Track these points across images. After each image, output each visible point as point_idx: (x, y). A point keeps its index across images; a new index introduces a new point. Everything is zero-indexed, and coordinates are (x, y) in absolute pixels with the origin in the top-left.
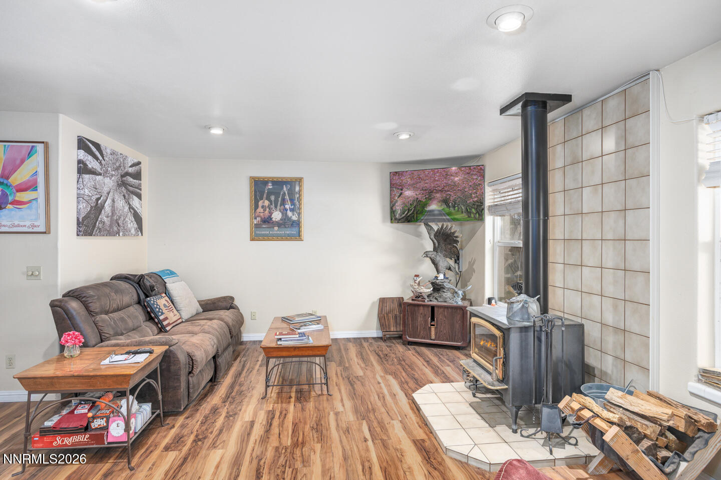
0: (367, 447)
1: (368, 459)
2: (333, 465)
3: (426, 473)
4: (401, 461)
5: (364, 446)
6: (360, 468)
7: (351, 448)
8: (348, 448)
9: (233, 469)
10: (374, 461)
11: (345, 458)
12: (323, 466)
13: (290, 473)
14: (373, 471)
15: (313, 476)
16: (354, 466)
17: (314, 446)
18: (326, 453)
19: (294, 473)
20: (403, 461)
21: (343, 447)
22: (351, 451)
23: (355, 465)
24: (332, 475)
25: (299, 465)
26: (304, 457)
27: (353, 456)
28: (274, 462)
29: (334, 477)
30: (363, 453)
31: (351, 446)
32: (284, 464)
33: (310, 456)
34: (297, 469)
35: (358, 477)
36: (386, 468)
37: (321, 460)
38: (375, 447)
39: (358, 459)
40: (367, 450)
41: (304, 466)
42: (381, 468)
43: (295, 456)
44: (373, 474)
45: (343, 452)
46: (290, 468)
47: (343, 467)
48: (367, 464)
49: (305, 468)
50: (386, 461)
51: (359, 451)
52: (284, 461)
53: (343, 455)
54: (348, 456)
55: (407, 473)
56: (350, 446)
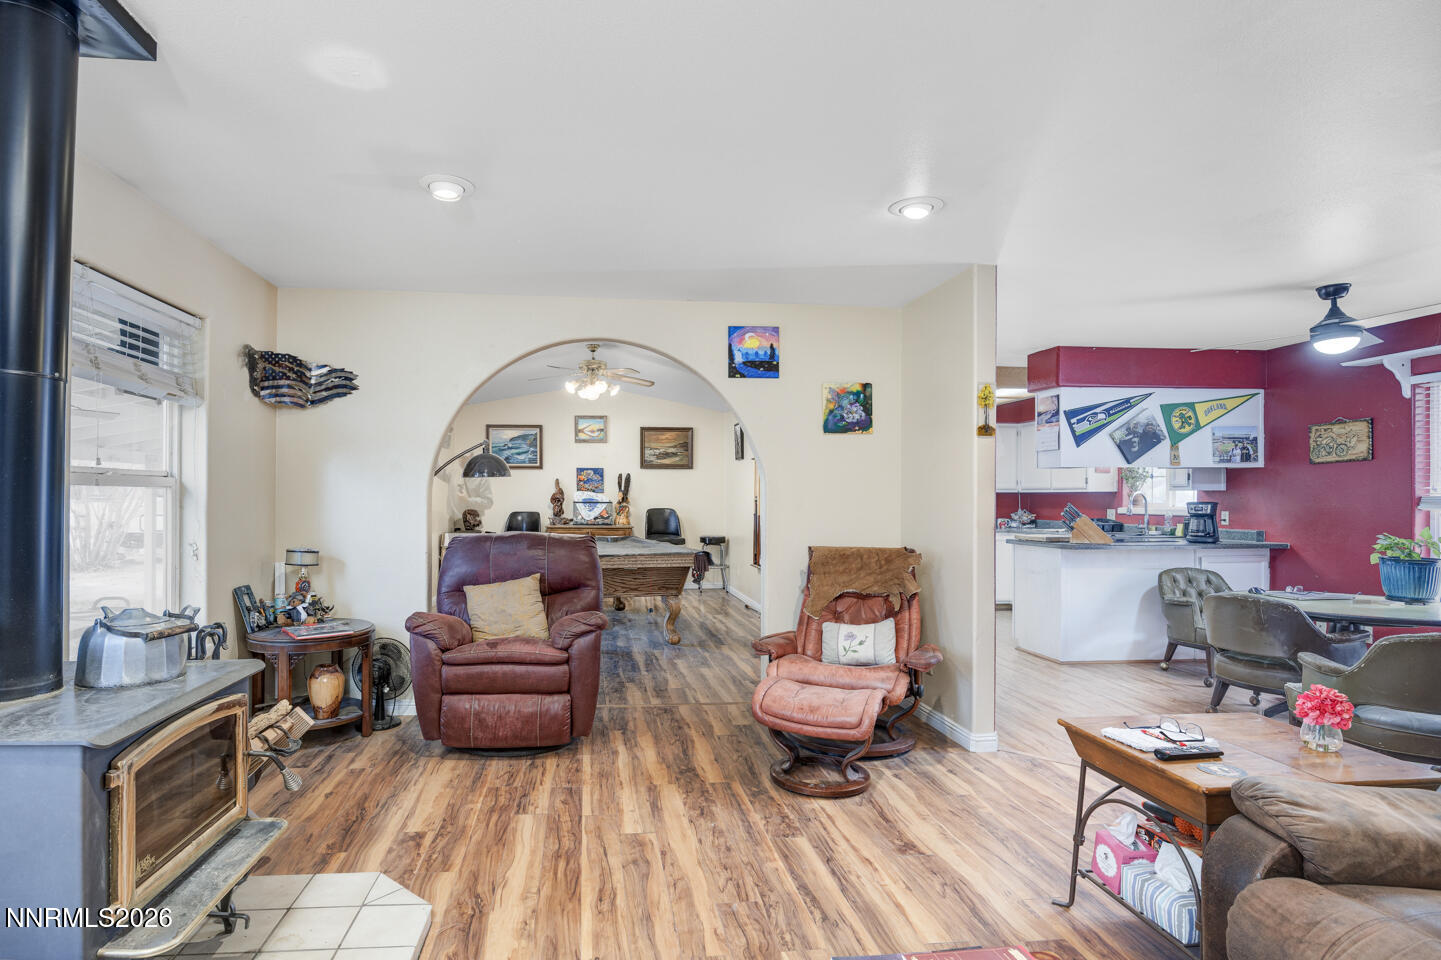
0: (596, 946)
1: (601, 915)
2: (672, 907)
3: (499, 892)
4: (534, 911)
5: (603, 947)
6: (620, 901)
7: (635, 942)
8: (641, 943)
9: (864, 902)
10: (590, 915)
11: (648, 918)
12: (691, 905)
13: (751, 894)
14: (596, 896)
15: (706, 889)
16: (631, 904)
17: (722, 949)
18: (691, 932)
19: (744, 896)
20: (529, 911)
21: (653, 945)
22: (634, 935)
23: (628, 904)
24: (672, 890)
25: (741, 908)
26: (736, 924)
27: (631, 925)
28: (794, 914)
29: (668, 887)
30: (609, 930)
31: (633, 946)
32: (771, 910)
33: (725, 926)
34: (741, 900)
35: (625, 887)
36: (570, 899)
37: (698, 916)
38: (578, 945)
39: (622, 916)
40: (597, 937)
41: (729, 906)
42: (580, 900)
43: (757, 926)
44: (597, 889)
45: (654, 935)
46: (756, 903)
47: (652, 903)
48: (605, 906)
49: (726, 901)
50: (565, 912)
51: (617, 935)
52: (773, 915)
53: (653, 927)
54: (642, 924)
55: (535, 890)
56: (637, 948)
